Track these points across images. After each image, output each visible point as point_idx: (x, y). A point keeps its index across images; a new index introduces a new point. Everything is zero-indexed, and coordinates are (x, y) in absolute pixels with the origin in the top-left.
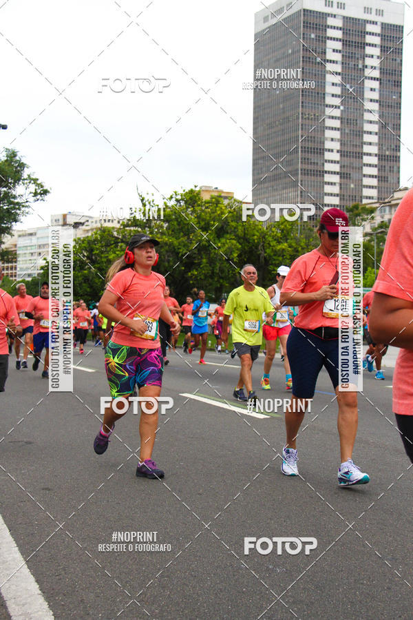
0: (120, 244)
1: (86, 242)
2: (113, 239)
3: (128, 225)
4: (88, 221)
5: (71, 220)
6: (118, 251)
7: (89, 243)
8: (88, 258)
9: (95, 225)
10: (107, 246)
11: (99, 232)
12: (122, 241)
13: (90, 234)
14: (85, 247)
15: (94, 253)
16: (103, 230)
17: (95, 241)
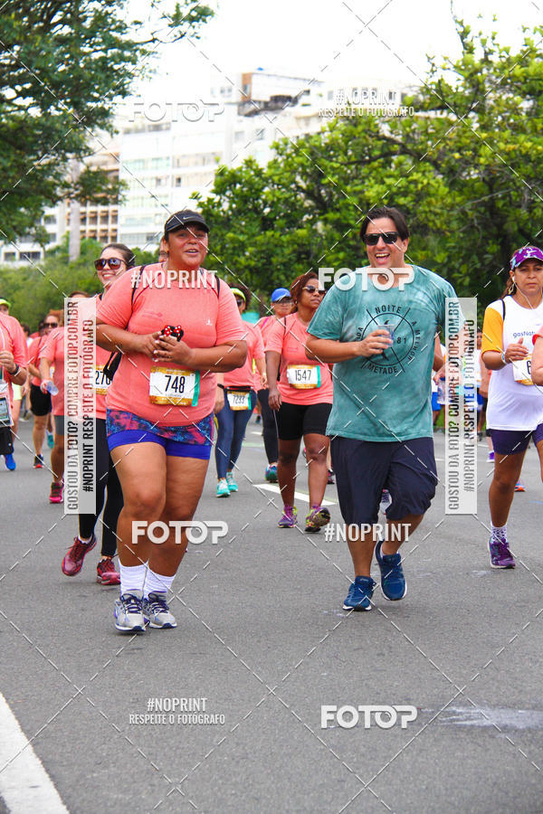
0: (395, 158)
1: (303, 151)
2: (380, 143)
3: (421, 107)
4: (308, 92)
5: (262, 92)
6: (390, 176)
7: (312, 154)
8: (309, 194)
9: (331, 105)
10: (361, 162)
11: (341, 124)
12: (404, 151)
13: (314, 128)
14: (302, 165)
15: (324, 181)
16: (354, 121)
17: (329, 147)
